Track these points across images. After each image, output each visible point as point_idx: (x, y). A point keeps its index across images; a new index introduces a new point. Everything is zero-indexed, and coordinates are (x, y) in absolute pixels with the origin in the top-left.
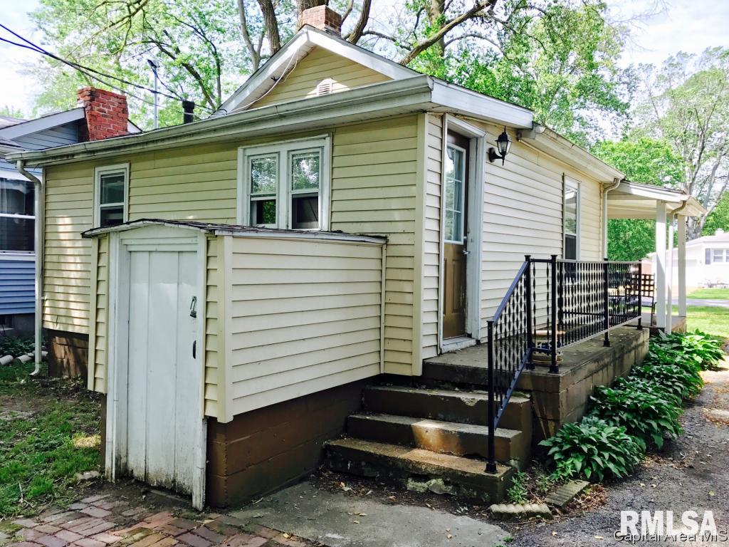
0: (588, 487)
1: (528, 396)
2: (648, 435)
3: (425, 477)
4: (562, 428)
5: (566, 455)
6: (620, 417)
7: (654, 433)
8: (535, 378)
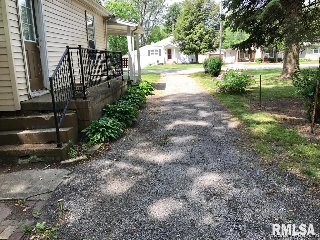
0: (103, 145)
1: (75, 112)
2: (126, 121)
3: (28, 156)
4: (91, 123)
5: (94, 134)
6: (115, 115)
7: (129, 120)
8: (77, 103)
